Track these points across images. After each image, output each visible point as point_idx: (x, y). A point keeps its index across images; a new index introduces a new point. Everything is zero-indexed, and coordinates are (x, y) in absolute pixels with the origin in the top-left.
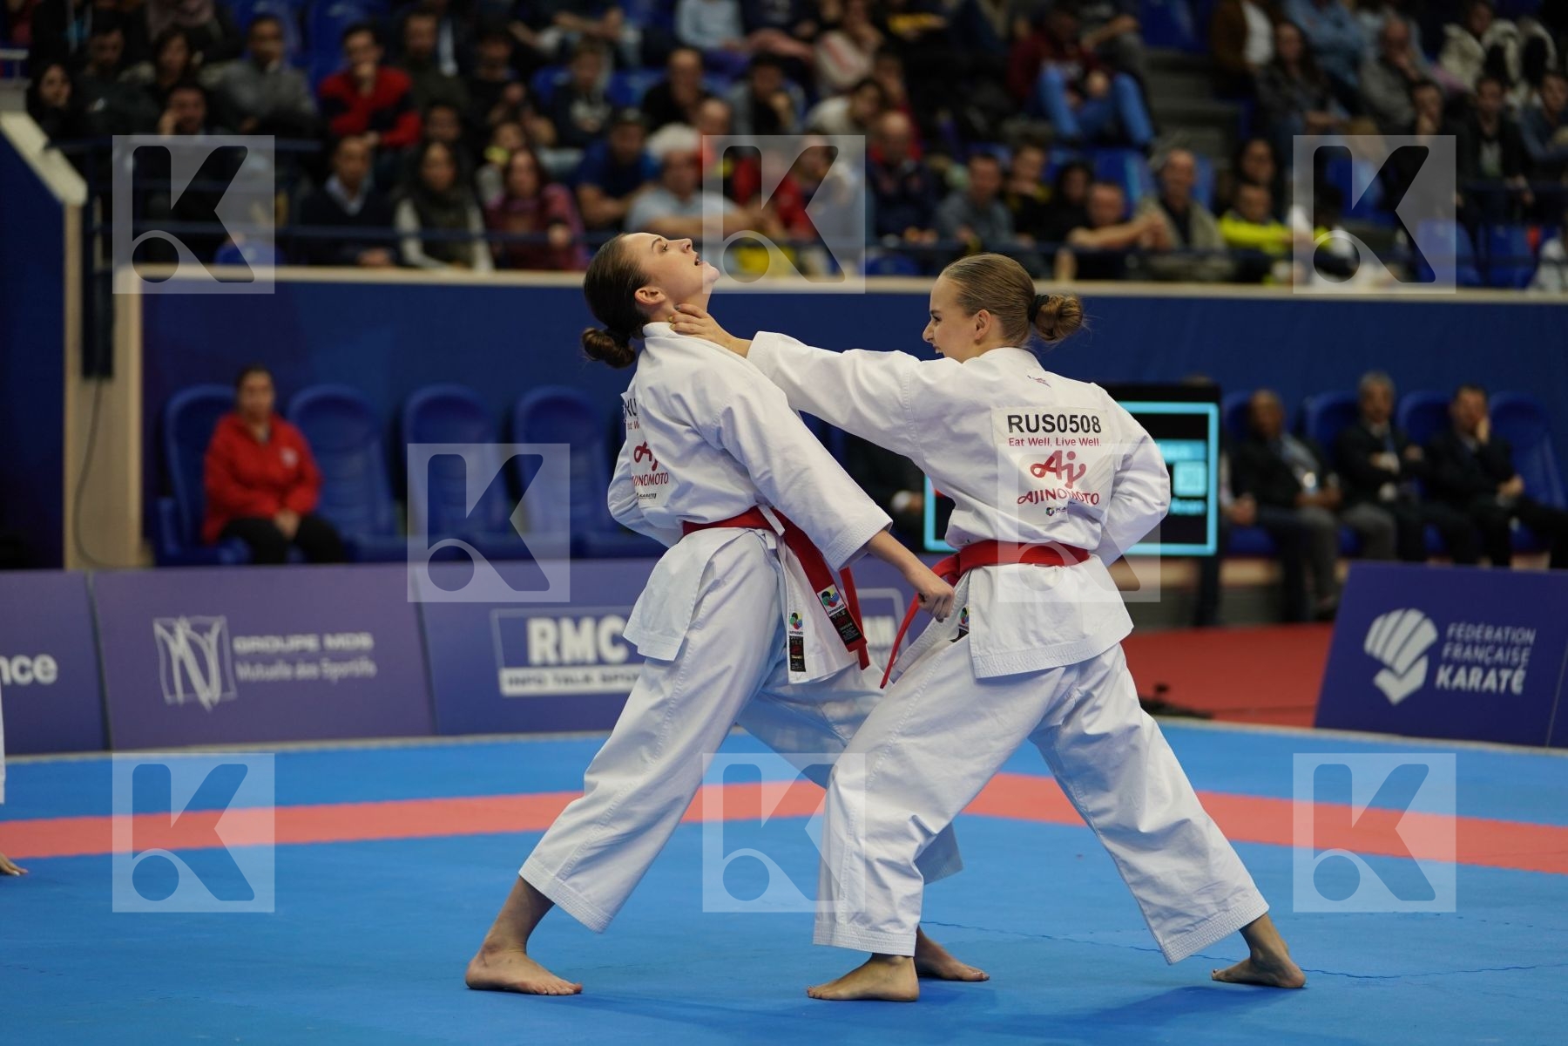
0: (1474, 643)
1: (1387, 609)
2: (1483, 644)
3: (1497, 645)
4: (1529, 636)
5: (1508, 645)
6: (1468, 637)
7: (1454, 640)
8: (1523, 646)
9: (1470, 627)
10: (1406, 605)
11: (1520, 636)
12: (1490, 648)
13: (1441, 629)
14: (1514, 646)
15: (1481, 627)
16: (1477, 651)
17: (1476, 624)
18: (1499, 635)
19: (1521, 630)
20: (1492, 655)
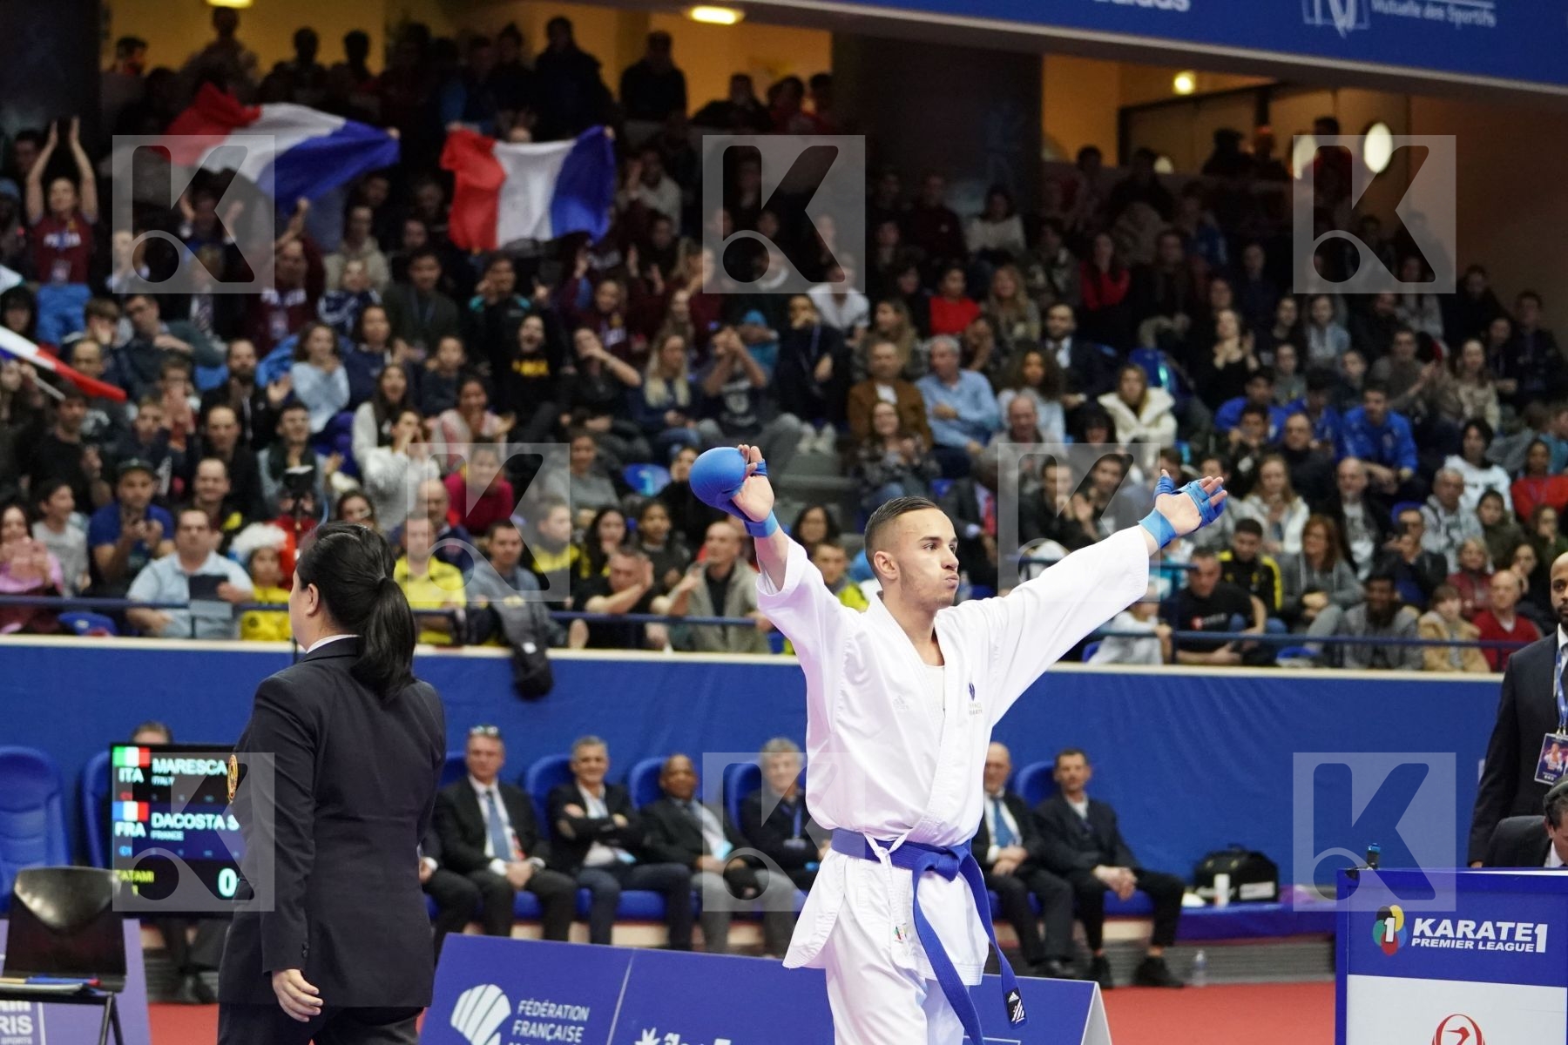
0: (538, 1020)
1: (472, 986)
2: (547, 1021)
3: (557, 1021)
4: (584, 1013)
5: (565, 1022)
6: (535, 1014)
7: (523, 1017)
8: (577, 1024)
9: (538, 1004)
10: (488, 981)
11: (576, 1013)
12: (552, 1026)
13: (514, 1005)
14: (570, 1023)
15: (546, 1004)
16: (541, 1026)
17: (542, 1001)
18: (559, 1013)
19: (578, 1008)
20: (552, 1032)
